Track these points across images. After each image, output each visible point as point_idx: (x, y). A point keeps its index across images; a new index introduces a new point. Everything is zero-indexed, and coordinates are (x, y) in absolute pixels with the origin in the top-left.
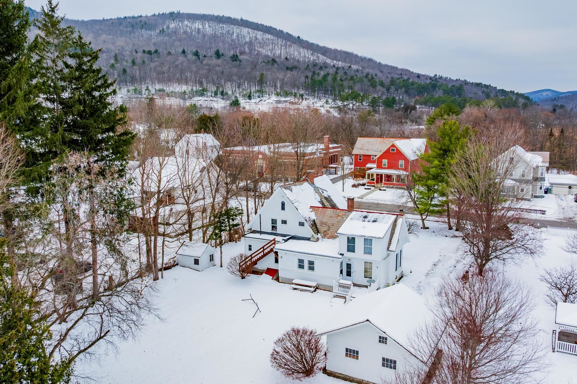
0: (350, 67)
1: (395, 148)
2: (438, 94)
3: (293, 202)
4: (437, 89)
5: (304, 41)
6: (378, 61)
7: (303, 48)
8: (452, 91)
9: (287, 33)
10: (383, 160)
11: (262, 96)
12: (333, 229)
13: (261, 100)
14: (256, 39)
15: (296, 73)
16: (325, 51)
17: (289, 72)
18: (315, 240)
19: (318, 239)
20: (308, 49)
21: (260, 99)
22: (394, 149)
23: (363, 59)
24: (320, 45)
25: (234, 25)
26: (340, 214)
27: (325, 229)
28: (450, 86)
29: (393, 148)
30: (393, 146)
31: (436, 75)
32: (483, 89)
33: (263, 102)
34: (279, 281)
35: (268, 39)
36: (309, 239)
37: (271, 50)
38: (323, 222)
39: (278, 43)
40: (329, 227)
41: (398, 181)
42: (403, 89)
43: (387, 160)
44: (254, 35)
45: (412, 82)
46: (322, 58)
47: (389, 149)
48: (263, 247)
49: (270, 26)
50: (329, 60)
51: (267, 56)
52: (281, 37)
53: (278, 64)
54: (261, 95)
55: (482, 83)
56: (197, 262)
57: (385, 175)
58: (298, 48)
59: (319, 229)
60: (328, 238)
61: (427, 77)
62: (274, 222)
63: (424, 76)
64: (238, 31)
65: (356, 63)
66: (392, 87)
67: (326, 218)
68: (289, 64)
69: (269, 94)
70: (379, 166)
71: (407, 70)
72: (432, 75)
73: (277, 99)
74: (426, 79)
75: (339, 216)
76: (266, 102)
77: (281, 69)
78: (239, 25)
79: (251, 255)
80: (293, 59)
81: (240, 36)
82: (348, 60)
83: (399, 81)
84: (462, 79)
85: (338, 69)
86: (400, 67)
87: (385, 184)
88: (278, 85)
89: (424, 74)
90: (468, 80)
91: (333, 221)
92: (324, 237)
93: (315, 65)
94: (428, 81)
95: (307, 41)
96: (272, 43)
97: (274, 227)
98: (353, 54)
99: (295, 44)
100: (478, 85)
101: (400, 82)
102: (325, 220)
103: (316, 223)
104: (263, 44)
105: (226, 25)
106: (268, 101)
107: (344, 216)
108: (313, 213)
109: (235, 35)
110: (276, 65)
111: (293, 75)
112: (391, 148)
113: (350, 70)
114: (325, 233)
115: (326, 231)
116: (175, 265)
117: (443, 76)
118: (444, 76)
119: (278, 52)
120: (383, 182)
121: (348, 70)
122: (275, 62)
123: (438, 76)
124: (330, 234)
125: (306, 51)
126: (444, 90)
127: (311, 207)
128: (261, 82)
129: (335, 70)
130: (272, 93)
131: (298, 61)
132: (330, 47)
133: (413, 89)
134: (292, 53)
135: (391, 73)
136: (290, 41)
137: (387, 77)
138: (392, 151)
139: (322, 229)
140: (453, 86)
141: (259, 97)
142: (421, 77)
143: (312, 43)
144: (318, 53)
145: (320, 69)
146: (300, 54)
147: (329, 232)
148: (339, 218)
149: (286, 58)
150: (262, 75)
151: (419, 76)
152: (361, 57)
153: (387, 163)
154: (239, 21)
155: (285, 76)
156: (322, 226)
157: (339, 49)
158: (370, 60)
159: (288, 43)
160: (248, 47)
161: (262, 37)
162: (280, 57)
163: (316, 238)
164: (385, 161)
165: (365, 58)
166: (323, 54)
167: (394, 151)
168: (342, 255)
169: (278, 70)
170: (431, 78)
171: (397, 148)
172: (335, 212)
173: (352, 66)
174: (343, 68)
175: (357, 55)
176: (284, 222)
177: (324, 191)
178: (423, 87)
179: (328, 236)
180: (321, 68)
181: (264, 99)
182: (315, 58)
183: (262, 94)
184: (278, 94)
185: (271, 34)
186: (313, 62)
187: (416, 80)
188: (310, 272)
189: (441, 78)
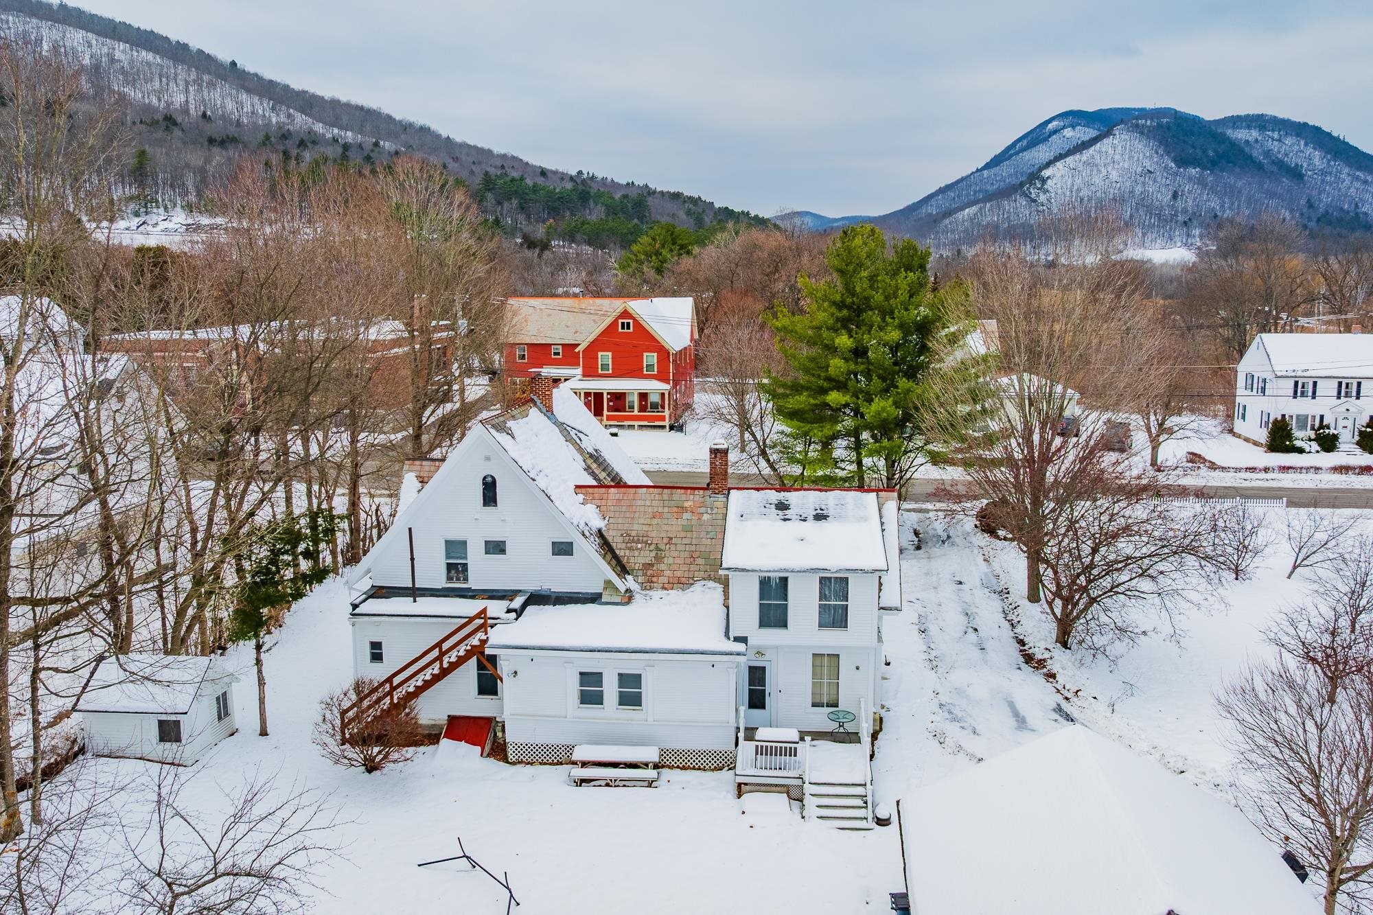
0: (376, 144)
1: (631, 321)
2: (595, 214)
3: (531, 475)
4: (591, 202)
5: (249, 73)
6: (444, 134)
7: (249, 91)
8: (623, 210)
9: (200, 52)
10: (600, 354)
11: (147, 213)
12: (676, 554)
13: (144, 223)
14: (112, 60)
15: (237, 154)
16: (308, 103)
17: (216, 150)
18: (618, 599)
19: (629, 597)
20: (261, 96)
21: (142, 219)
22: (628, 324)
23: (406, 127)
24: (292, 86)
25: (41, 18)
26: (687, 504)
27: (647, 556)
28: (617, 196)
29: (626, 321)
30: (625, 314)
31: (580, 173)
32: (686, 205)
33: (150, 228)
34: (505, 759)
35: (148, 64)
36: (594, 599)
37: (159, 94)
38: (634, 533)
39: (176, 75)
40: (658, 549)
41: (643, 408)
42: (515, 202)
43: (610, 354)
44: (105, 50)
45: (534, 186)
46: (301, 121)
47: (615, 323)
48: (439, 645)
49: (149, 29)
50: (321, 125)
51: (149, 108)
52: (183, 62)
53: (183, 130)
54: (143, 210)
55: (682, 194)
56: (169, 731)
57: (608, 394)
58: (234, 92)
59: (625, 561)
60: (664, 588)
61: (563, 176)
62: (455, 548)
63: (555, 173)
64: (56, 35)
65: (391, 135)
66: (489, 195)
67: (641, 521)
68: (215, 130)
69: (166, 208)
70: (589, 372)
71: (514, 158)
72: (573, 173)
73: (190, 221)
74: (562, 179)
75: (683, 509)
76: (159, 228)
77: (194, 143)
78: (58, 21)
79: (389, 680)
80: (223, 117)
81: (63, 50)
82: (368, 127)
83: (502, 181)
84: (640, 182)
85: (346, 147)
86: (498, 149)
87: (609, 418)
88: (190, 185)
89: (554, 169)
90: (652, 186)
91: (666, 528)
92: (648, 585)
93: (285, 136)
94: (569, 186)
95: (256, 75)
96: (161, 76)
97: (457, 569)
98: (380, 113)
99: (225, 81)
100: (676, 196)
101: (505, 183)
102: (637, 528)
103: (610, 540)
104: (131, 77)
105: (13, 15)
106: (163, 225)
107: (702, 510)
108: (591, 509)
109: (45, 47)
110: (177, 133)
111: (229, 159)
112: (620, 321)
113: (379, 152)
114: (649, 572)
115: (651, 565)
116: (76, 755)
117: (596, 174)
118: (600, 175)
119: (179, 99)
120: (605, 412)
121: (372, 151)
122: (175, 123)
123: (585, 176)
124: (668, 573)
125: (256, 99)
126: (608, 207)
127: (577, 487)
128: (140, 172)
129: (340, 150)
130: (175, 205)
131: (238, 124)
132: (320, 93)
133: (536, 201)
134: (219, 102)
135: (480, 163)
136: (209, 73)
137: (472, 172)
138: (623, 328)
139: (637, 558)
140: (625, 196)
141: (137, 214)
142: (549, 175)
143: (271, 81)
144: (289, 107)
145: (299, 146)
146: (241, 105)
147: (663, 567)
148: (686, 516)
149: (204, 115)
150: (142, 154)
151: (543, 173)
152: (400, 122)
153: (610, 363)
154: (55, 8)
155: (208, 161)
156: (631, 549)
157: (344, 99)
158: (424, 130)
159: (206, 77)
160: (89, 80)
161: (128, 57)
162: (186, 111)
163: (622, 589)
164: (605, 357)
165: (411, 125)
166: (302, 110)
167: (628, 328)
168: (744, 640)
169: (184, 143)
170: (572, 178)
171: (635, 320)
172: (665, 497)
173: (382, 143)
174: (360, 146)
175: (389, 117)
176: (496, 548)
177: (581, 435)
178: (559, 199)
179: (663, 580)
180: (302, 144)
181: (152, 219)
182: (283, 118)
183: (146, 207)
184: (189, 208)
185: (156, 51)
186: (280, 128)
187: (540, 181)
188: (628, 713)
189: (593, 178)
